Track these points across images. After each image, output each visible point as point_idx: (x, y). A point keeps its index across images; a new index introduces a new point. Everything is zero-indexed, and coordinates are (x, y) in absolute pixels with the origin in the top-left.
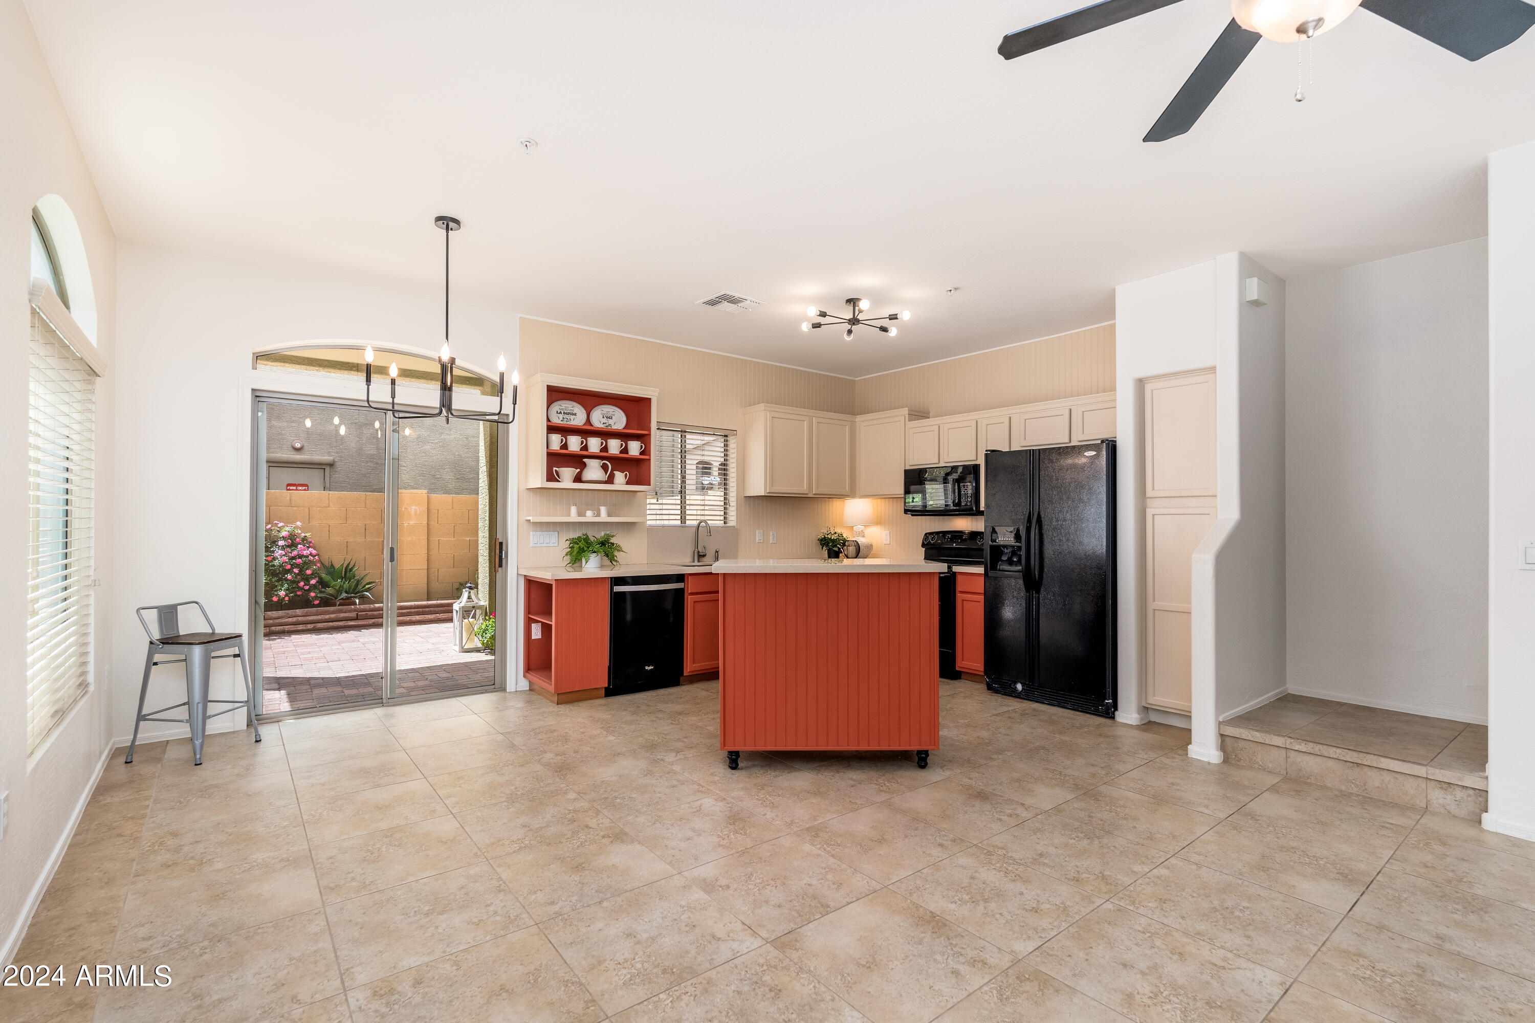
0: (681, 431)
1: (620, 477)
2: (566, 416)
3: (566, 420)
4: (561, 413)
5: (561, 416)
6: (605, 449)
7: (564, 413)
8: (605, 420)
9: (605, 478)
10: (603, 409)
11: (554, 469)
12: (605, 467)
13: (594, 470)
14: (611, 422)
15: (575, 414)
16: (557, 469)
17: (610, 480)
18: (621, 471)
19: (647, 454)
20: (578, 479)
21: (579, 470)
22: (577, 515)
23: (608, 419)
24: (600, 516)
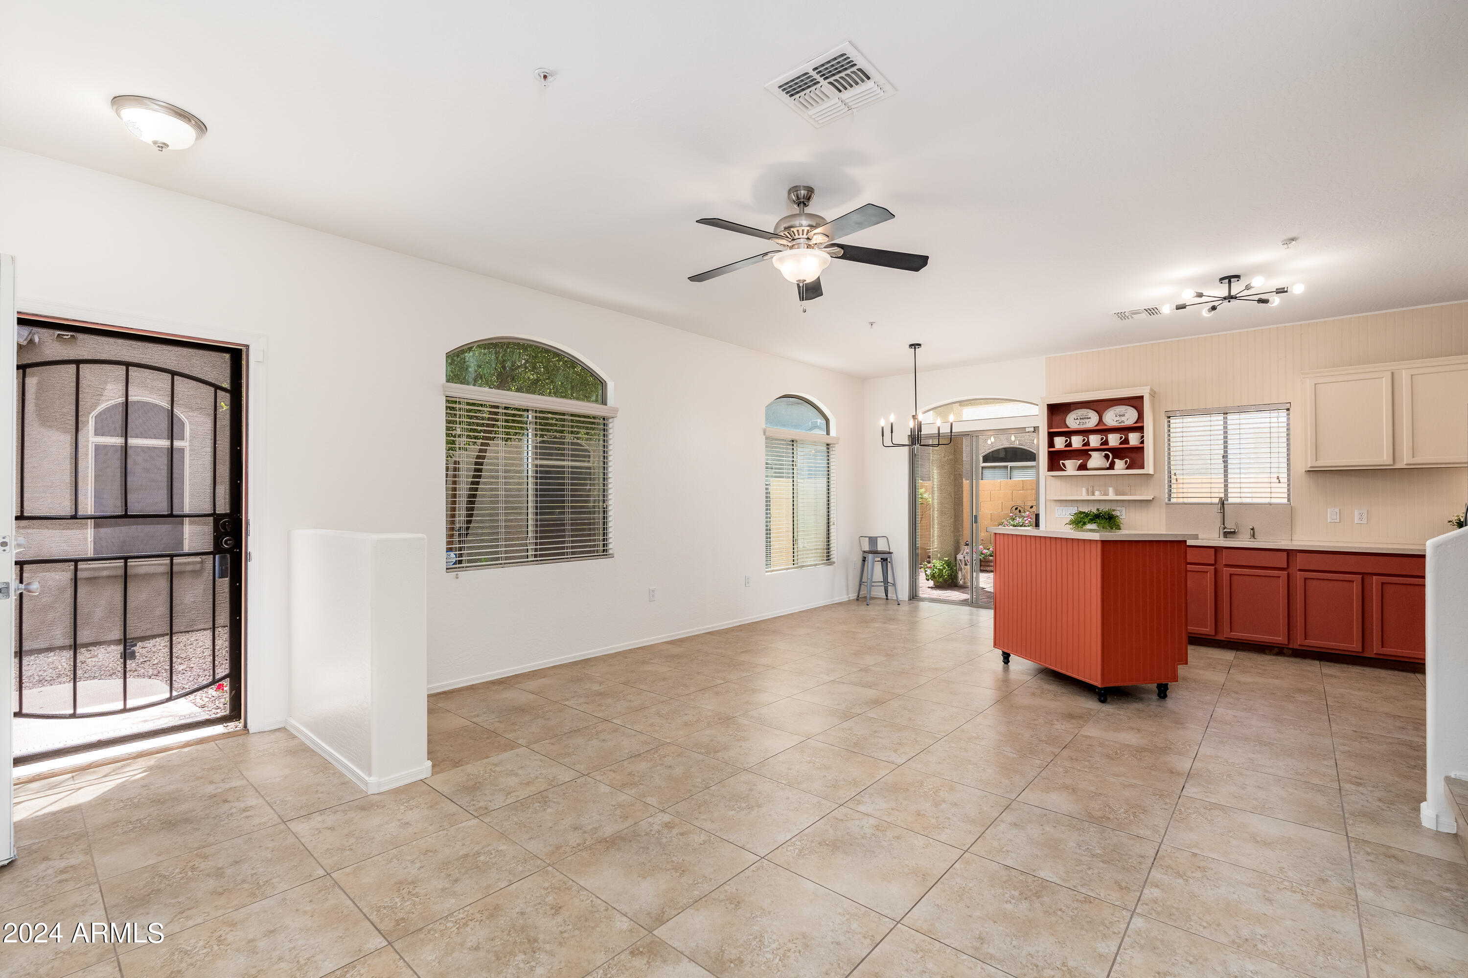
0: (1224, 414)
1: (1119, 464)
2: (1082, 421)
3: (1083, 424)
4: (1077, 419)
5: (1078, 422)
6: (1106, 443)
7: (1081, 419)
8: (1118, 418)
9: (1108, 466)
10: (1116, 410)
11: (1061, 462)
12: (1107, 457)
13: (1096, 460)
14: (1123, 418)
15: (1090, 418)
16: (1064, 462)
17: (1112, 467)
18: (1121, 459)
19: (1142, 442)
20: (1083, 467)
21: (1082, 461)
22: (1088, 494)
23: (1121, 417)
24: (1108, 495)
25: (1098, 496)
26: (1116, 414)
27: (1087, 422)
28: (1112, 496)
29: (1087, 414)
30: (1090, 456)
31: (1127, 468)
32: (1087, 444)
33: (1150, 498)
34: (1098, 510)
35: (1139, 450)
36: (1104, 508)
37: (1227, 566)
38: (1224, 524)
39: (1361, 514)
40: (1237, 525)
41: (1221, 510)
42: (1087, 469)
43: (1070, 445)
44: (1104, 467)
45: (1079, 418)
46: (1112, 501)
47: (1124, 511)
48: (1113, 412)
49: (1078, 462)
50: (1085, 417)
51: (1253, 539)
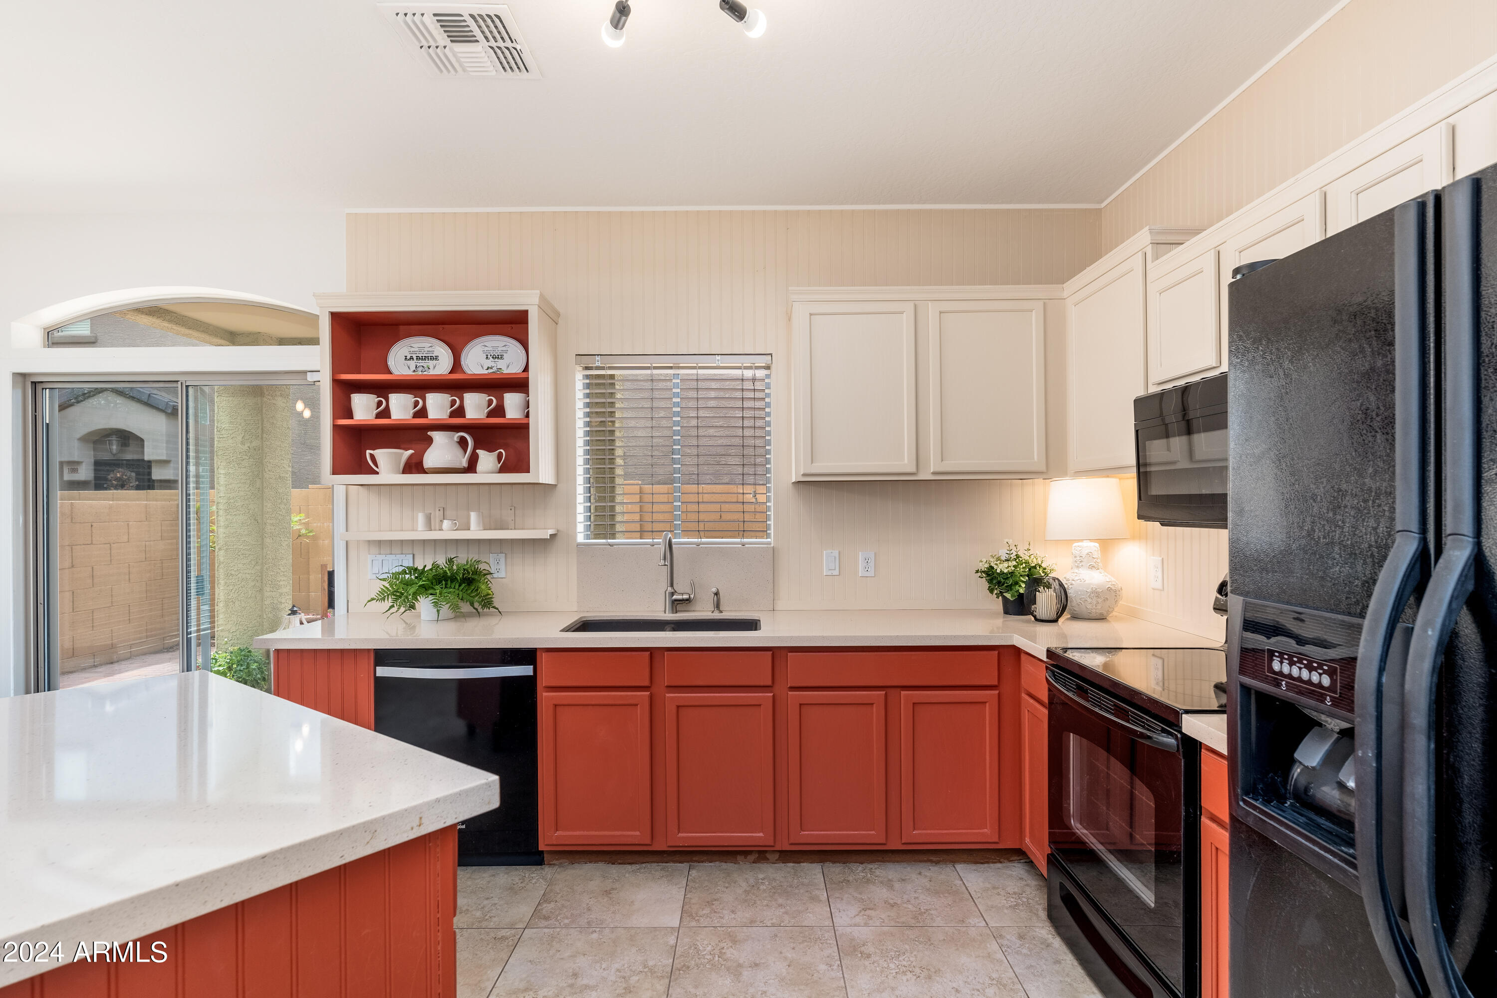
1: (487, 460)
2: (419, 361)
3: (421, 368)
4: (412, 358)
5: (412, 364)
6: (459, 412)
7: (418, 358)
8: (490, 363)
9: (464, 463)
10: (485, 344)
11: (368, 452)
12: (463, 443)
13: (441, 450)
14: (498, 363)
15: (436, 358)
16: (371, 452)
17: (471, 467)
18: (490, 450)
19: (527, 416)
20: (414, 466)
21: (411, 452)
22: (429, 527)
23: (496, 360)
24: (469, 529)
25: (447, 531)
26: (486, 349)
27: (431, 367)
28: (476, 532)
29: (430, 349)
30: (430, 441)
31: (502, 470)
32: (422, 413)
33: (546, 534)
34: (450, 561)
35: (521, 430)
36: (463, 558)
37: (672, 688)
38: (672, 585)
39: (867, 561)
40: (693, 585)
41: (665, 559)
42: (423, 470)
43: (385, 413)
44: (457, 465)
45: (415, 358)
46: (479, 541)
47: (502, 566)
48: (482, 344)
49: (403, 453)
50: (427, 355)
51: (717, 611)
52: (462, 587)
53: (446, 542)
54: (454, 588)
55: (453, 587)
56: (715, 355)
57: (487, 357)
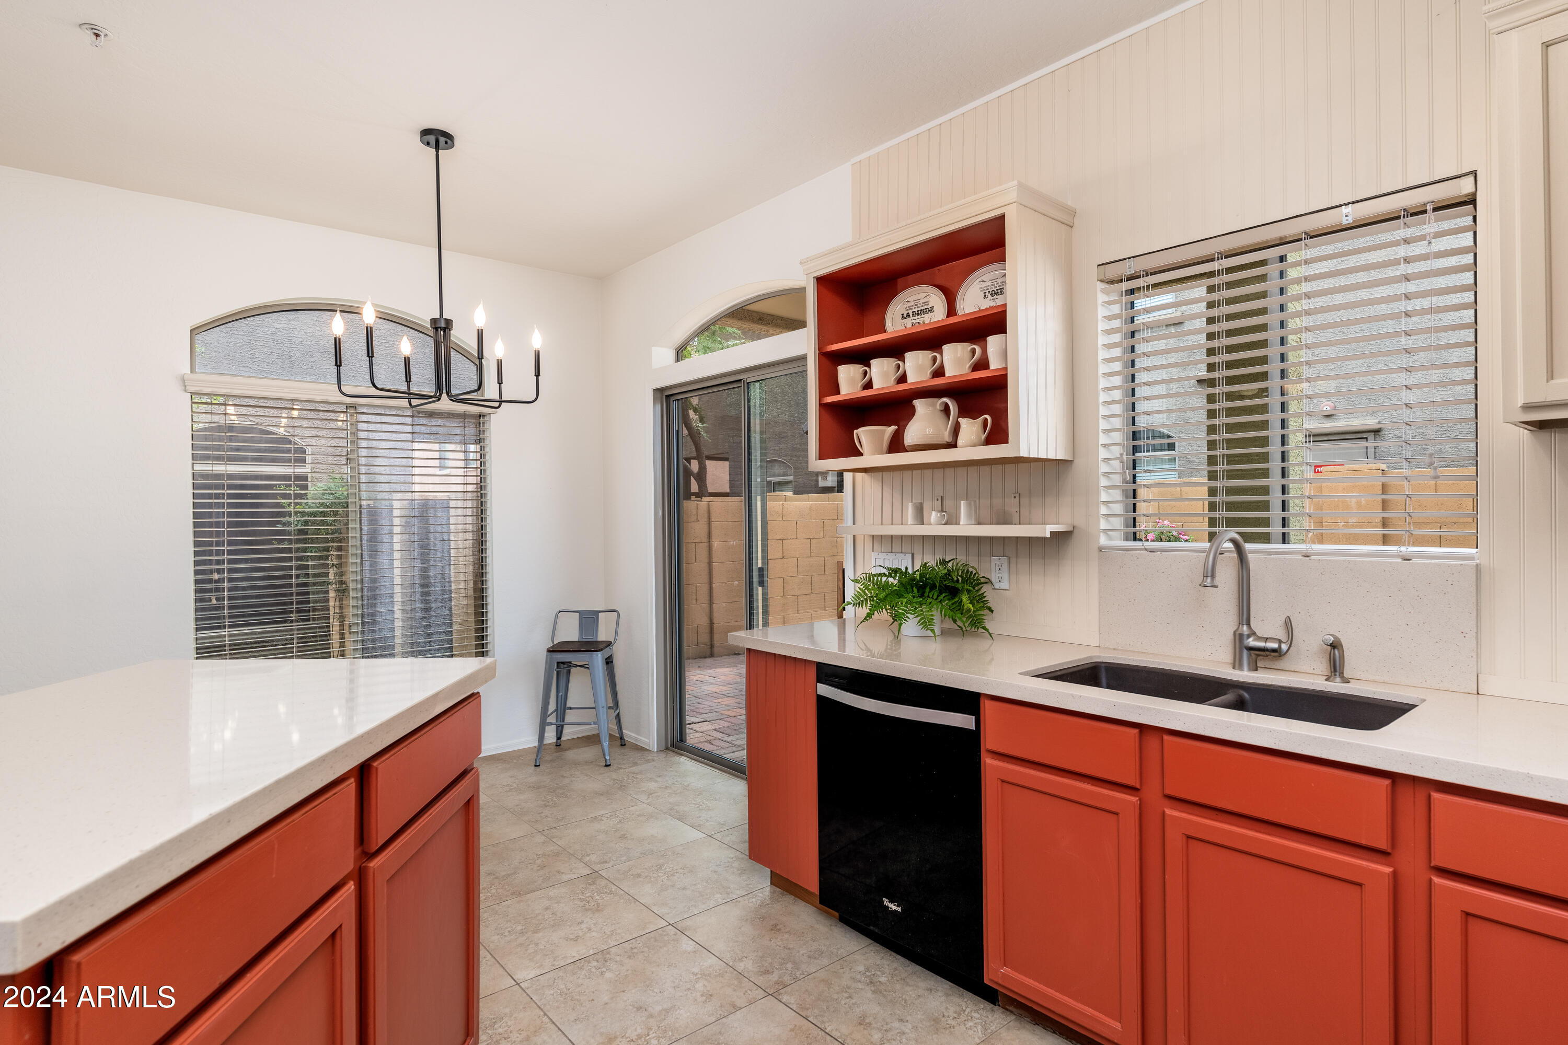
1: (970, 429)
2: (917, 319)
4: (908, 315)
5: (909, 322)
7: (914, 314)
8: (988, 303)
9: (945, 436)
10: (983, 278)
11: (854, 431)
12: (945, 411)
13: (924, 421)
14: (1000, 300)
15: (931, 310)
16: (857, 431)
17: (953, 440)
18: (974, 417)
21: (894, 428)
22: (920, 518)
23: (996, 297)
24: (959, 524)
25: (934, 526)
26: (984, 284)
27: (927, 322)
28: (966, 528)
29: (925, 300)
30: (912, 412)
31: (989, 441)
33: (1046, 531)
36: (962, 558)
38: (1244, 622)
40: (1288, 626)
42: (904, 450)
43: (869, 384)
44: (939, 440)
45: (911, 314)
46: (968, 539)
47: (1005, 575)
48: (980, 279)
49: (885, 430)
50: (922, 308)
51: (1338, 679)
52: (941, 598)
53: (934, 539)
54: (932, 598)
55: (931, 596)
56: (1340, 206)
57: (985, 296)
